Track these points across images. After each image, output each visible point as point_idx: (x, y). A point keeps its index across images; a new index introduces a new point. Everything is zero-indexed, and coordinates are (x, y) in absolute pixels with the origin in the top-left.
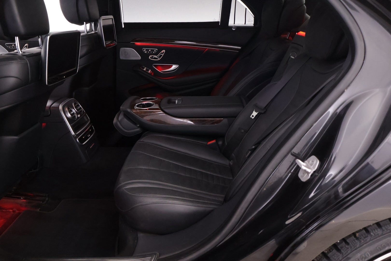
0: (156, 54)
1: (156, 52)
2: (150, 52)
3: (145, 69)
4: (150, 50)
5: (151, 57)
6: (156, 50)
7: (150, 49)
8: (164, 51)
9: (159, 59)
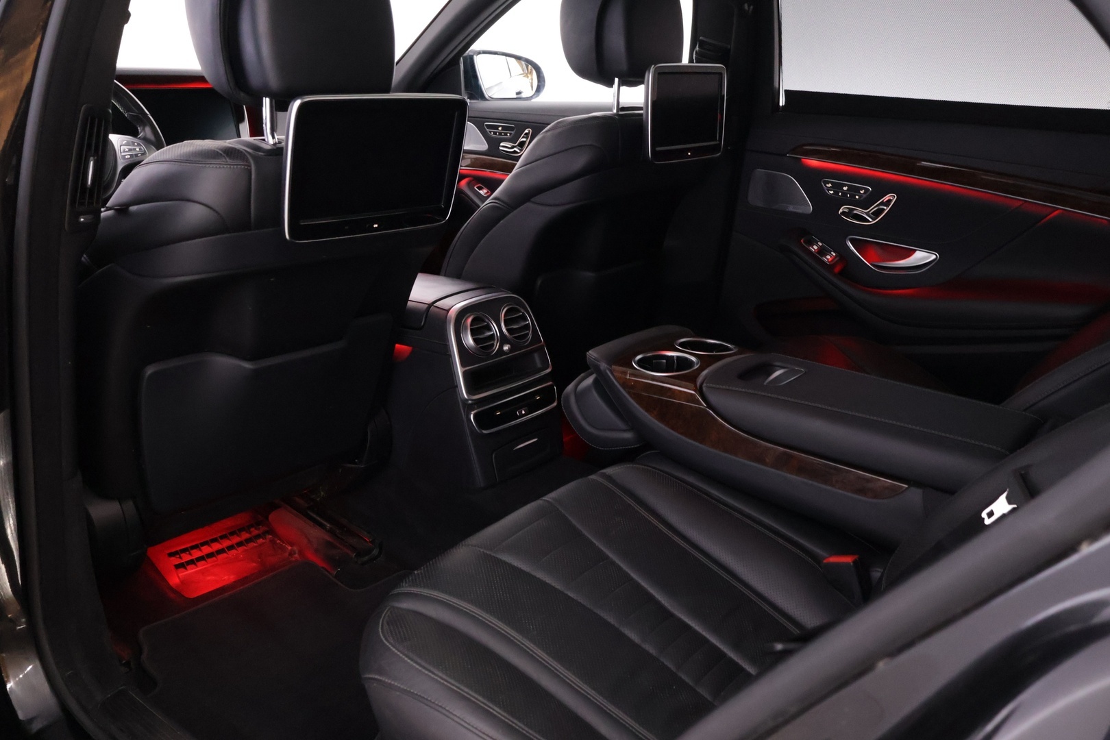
0: (865, 204)
1: (864, 196)
2: (844, 194)
3: (816, 247)
4: (845, 188)
5: (845, 210)
6: (867, 190)
7: (845, 185)
8: (891, 197)
9: (870, 222)
